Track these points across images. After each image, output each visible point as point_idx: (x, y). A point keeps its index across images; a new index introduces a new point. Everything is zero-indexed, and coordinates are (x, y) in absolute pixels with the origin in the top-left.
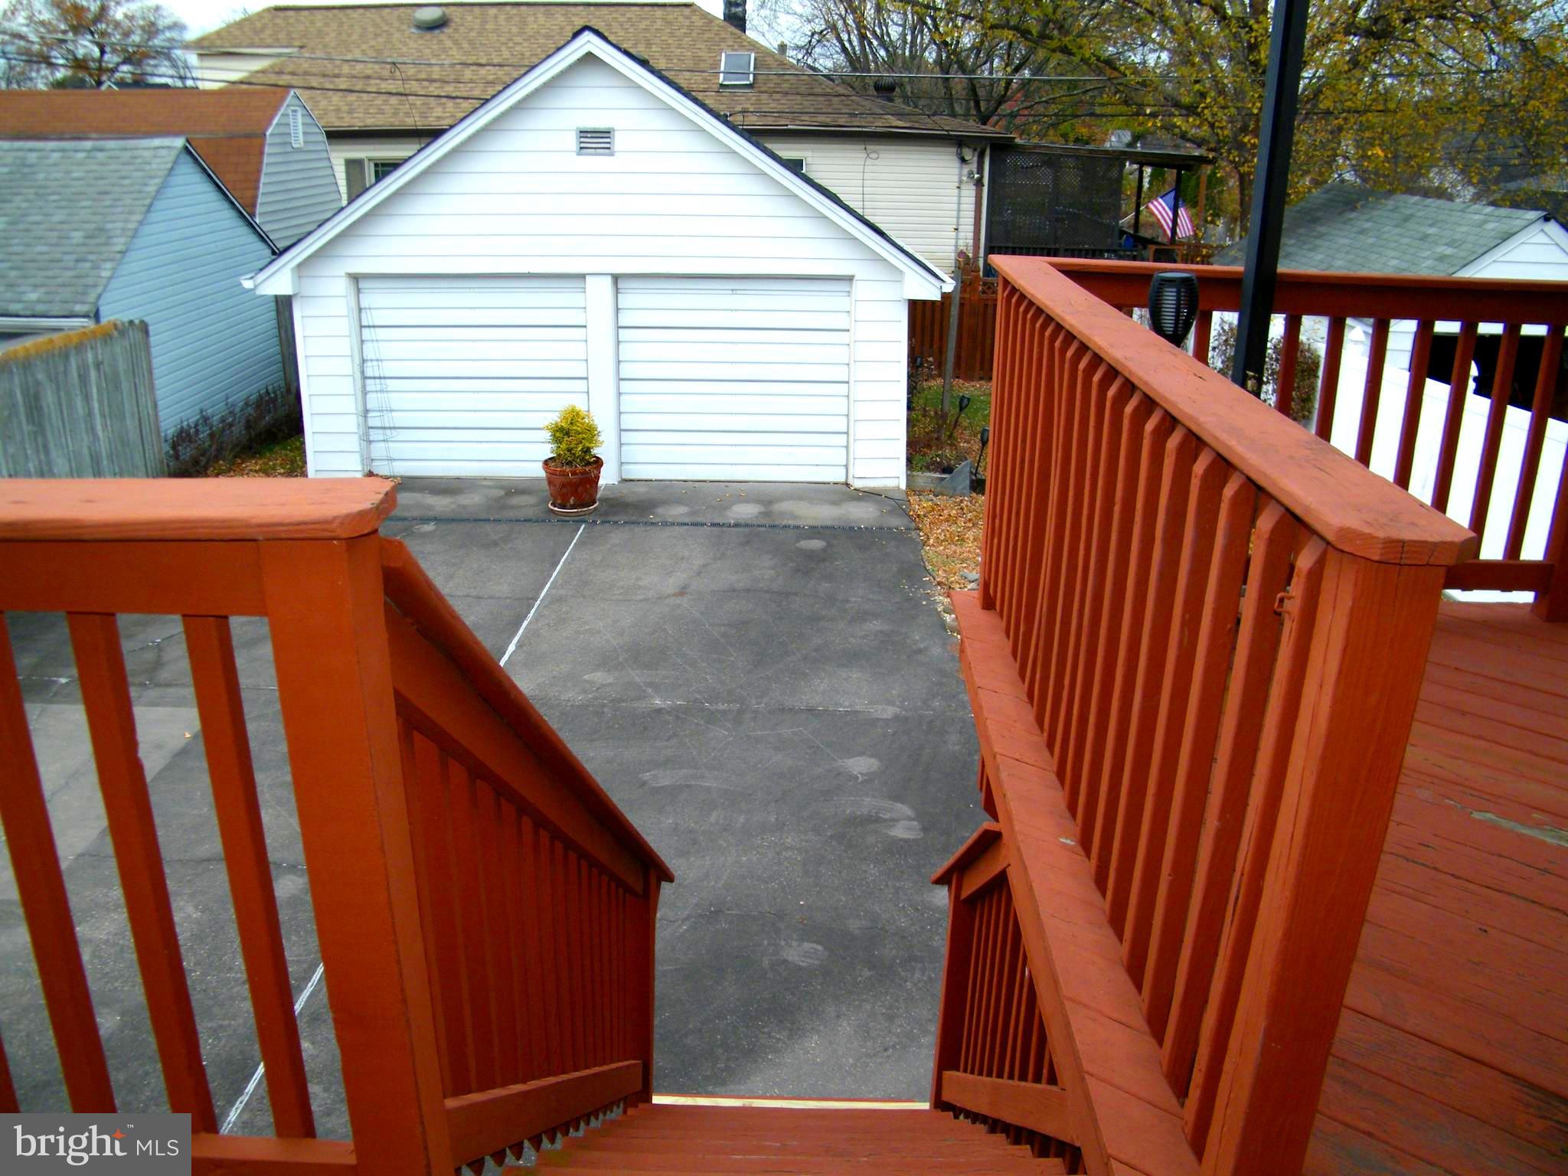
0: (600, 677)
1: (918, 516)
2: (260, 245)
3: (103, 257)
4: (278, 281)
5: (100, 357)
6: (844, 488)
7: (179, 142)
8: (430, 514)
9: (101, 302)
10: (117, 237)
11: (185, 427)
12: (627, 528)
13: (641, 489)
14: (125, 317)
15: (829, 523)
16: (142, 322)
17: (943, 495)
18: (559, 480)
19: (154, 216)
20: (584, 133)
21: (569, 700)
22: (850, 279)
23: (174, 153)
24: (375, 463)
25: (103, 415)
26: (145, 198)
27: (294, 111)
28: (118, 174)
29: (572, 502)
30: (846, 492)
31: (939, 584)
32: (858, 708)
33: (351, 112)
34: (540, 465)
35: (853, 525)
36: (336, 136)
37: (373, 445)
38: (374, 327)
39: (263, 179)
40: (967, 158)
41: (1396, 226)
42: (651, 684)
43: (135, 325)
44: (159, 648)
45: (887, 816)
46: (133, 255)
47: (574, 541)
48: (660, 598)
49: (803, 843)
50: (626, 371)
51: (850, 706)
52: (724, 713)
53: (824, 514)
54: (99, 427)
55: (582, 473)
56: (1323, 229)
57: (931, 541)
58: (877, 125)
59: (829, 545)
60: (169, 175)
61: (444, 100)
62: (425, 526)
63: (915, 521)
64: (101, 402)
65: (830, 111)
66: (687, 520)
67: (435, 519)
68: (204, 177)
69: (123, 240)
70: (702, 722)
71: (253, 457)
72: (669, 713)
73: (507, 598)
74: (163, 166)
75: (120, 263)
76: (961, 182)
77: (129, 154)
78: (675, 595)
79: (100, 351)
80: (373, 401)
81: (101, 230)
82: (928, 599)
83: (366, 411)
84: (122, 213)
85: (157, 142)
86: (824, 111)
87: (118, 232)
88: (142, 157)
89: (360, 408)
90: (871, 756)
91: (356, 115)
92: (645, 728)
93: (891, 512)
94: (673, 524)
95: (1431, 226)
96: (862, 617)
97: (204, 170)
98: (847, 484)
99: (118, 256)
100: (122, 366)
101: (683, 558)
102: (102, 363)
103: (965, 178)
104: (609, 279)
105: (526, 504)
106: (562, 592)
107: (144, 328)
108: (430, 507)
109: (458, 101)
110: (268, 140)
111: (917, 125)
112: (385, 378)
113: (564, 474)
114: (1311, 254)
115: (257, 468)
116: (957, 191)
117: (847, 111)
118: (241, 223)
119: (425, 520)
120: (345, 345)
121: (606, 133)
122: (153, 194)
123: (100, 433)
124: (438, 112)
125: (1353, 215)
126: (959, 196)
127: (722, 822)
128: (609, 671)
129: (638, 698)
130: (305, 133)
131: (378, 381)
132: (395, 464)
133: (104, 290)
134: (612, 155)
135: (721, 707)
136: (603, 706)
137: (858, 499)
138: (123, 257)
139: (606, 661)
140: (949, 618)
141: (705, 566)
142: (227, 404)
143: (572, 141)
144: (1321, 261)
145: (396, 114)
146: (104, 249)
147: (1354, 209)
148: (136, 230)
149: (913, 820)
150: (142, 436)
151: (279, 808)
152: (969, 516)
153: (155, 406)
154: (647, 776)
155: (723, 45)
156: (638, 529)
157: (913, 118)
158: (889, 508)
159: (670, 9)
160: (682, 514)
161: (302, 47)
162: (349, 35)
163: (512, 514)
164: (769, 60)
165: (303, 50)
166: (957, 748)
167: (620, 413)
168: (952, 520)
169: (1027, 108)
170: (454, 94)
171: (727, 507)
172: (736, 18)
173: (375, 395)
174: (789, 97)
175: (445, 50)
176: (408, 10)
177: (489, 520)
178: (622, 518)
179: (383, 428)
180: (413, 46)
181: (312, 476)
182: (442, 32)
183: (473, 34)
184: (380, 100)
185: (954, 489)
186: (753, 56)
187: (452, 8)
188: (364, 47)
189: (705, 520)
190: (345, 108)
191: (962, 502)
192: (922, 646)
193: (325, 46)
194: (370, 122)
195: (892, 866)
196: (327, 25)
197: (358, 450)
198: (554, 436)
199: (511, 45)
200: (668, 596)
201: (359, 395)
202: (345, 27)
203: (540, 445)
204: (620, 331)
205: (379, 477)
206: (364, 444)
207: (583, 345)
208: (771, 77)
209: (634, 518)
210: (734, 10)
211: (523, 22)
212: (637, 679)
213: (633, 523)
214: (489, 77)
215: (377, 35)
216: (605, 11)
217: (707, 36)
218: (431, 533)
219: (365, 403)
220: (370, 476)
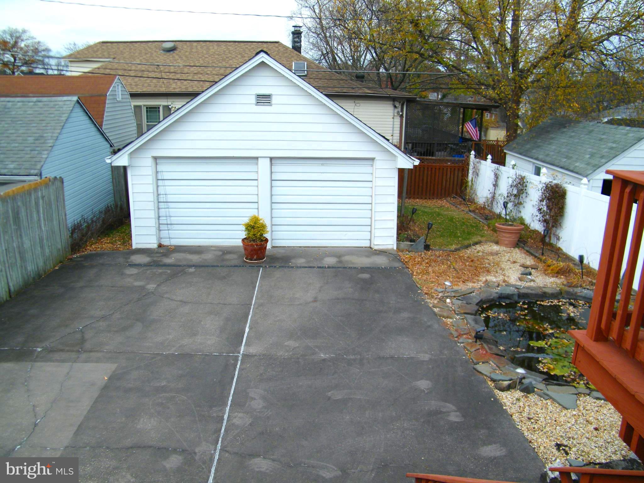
0: (292, 343)
1: (406, 262)
2: (106, 143)
3: (43, 149)
4: (121, 160)
5: (44, 194)
6: (370, 249)
7: (75, 98)
8: (191, 263)
9: (42, 169)
10: (49, 140)
11: (76, 223)
12: (281, 269)
13: (282, 251)
14: (52, 176)
15: (369, 266)
16: (60, 177)
17: (412, 252)
18: (249, 248)
19: (64, 131)
20: (259, 96)
21: (281, 356)
22: (373, 159)
23: (74, 103)
24: (162, 240)
25: (45, 220)
26: (61, 123)
27: (118, 85)
28: (48, 112)
29: (255, 258)
30: (371, 251)
31: (426, 294)
32: (412, 355)
33: (136, 85)
34: (241, 240)
35: (379, 266)
36: (134, 95)
37: (162, 232)
38: (164, 180)
39: (106, 114)
40: (397, 106)
41: (587, 135)
42: (317, 347)
43: (57, 179)
44: (82, 332)
45: (444, 410)
46: (55, 148)
47: (260, 276)
48: (306, 303)
49: (412, 426)
50: (275, 199)
51: (409, 355)
52: (355, 360)
53: (365, 261)
54: (43, 225)
55: (260, 245)
56: (552, 136)
57: (415, 273)
58: (359, 92)
59: (372, 276)
60: (71, 112)
61: (176, 81)
62: (190, 269)
63: (405, 264)
64: (44, 215)
65: (340, 86)
66: (306, 265)
67: (194, 266)
68: (85, 114)
69: (51, 141)
70: (346, 366)
71: (105, 236)
72: (329, 361)
73: (237, 304)
74: (68, 109)
75: (51, 151)
76: (394, 116)
77: (52, 103)
78: (313, 302)
79: (44, 191)
80: (163, 212)
81: (42, 137)
82: (424, 301)
83: (159, 217)
84: (51, 129)
85: (65, 98)
86: (337, 86)
87: (50, 138)
88: (58, 105)
89: (157, 216)
90: (427, 380)
91: (138, 87)
92: (321, 369)
93: (393, 260)
94: (301, 267)
95: (603, 135)
96: (398, 311)
97: (84, 110)
98: (371, 248)
99: (50, 148)
100: (52, 198)
101: (310, 284)
102: (44, 196)
103: (396, 114)
104: (268, 160)
105: (233, 259)
106: (261, 301)
107: (62, 180)
108: (191, 260)
109: (182, 81)
110: (108, 98)
111: (376, 92)
112: (168, 202)
113: (252, 245)
114: (549, 146)
115: (108, 241)
116: (392, 119)
117: (347, 86)
118: (98, 133)
119: (190, 266)
120: (151, 188)
121: (268, 96)
122: (65, 121)
123: (43, 228)
124: (174, 86)
125: (565, 130)
126: (394, 122)
127: (372, 417)
128: (295, 340)
129: (313, 354)
130: (122, 94)
131: (165, 203)
132: (172, 240)
133: (44, 164)
134: (271, 106)
135: (352, 357)
136: (298, 358)
137: (378, 254)
138: (52, 149)
139: (291, 335)
140: (436, 310)
141: (321, 287)
142: (92, 212)
143: (253, 100)
144: (555, 149)
145: (156, 86)
146: (43, 145)
147: (565, 127)
148: (57, 137)
149: (456, 411)
150: (60, 229)
151: (159, 417)
152: (426, 261)
153: (66, 215)
154: (329, 394)
155: (293, 59)
156: (286, 270)
157: (374, 89)
158: (392, 258)
159: (270, 44)
160: (303, 263)
161: (114, 58)
162: (134, 53)
163: (228, 263)
164: (313, 65)
165: (115, 60)
166: (463, 374)
167: (272, 218)
168: (420, 263)
169: (413, 85)
170: (180, 78)
171: (322, 259)
172: (297, 48)
173: (164, 210)
174: (322, 80)
175: (176, 60)
176: (159, 44)
177: (218, 266)
178: (278, 265)
179: (167, 224)
180: (162, 58)
181: (134, 246)
182: (174, 53)
183: (187, 54)
184: (148, 81)
185: (417, 249)
186: (306, 63)
187: (178, 43)
188: (141, 58)
189: (314, 266)
190: (134, 84)
191: (421, 255)
192: (429, 324)
193: (124, 58)
194: (145, 90)
195: (456, 436)
196: (124, 49)
197: (155, 234)
198: (247, 228)
199: (204, 58)
200: (310, 302)
201: (156, 210)
202: (132, 50)
203: (240, 232)
204: (273, 182)
205: (164, 246)
206: (158, 231)
207: (256, 188)
208: (314, 72)
209: (283, 265)
210: (296, 44)
211: (208, 49)
212: (310, 345)
213: (283, 267)
214: (195, 72)
215: (146, 54)
216: (242, 44)
217: (286, 55)
218: (194, 272)
219: (159, 214)
220: (160, 246)
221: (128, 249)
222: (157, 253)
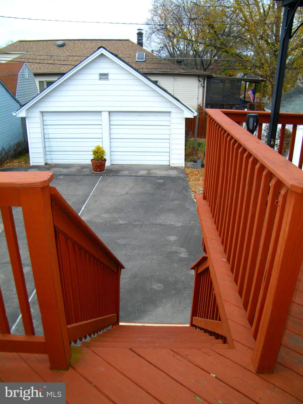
0: (106, 216)
1: (188, 174)
2: (17, 104)
4: (22, 113)
6: (169, 166)
13: (116, 167)
15: (165, 176)
17: (194, 168)
18: (95, 164)
20: (101, 74)
21: (98, 222)
22: (170, 112)
24: (48, 160)
27: (26, 68)
29: (98, 170)
30: (169, 168)
31: (193, 191)
32: (172, 223)
34: (90, 160)
35: (171, 176)
36: (36, 75)
37: (47, 156)
38: (47, 125)
39: (18, 86)
40: (200, 80)
42: (119, 217)
45: (179, 251)
47: (99, 180)
48: (121, 195)
49: (158, 258)
50: (112, 136)
51: (170, 223)
52: (138, 225)
53: (163, 173)
55: (101, 163)
56: (293, 99)
57: (191, 180)
58: (177, 72)
59: (165, 181)
61: (64, 65)
63: (187, 175)
65: (165, 68)
66: (128, 175)
67: (63, 175)
68: (2, 86)
70: (132, 227)
71: (16, 159)
72: (123, 225)
73: (82, 195)
76: (199, 86)
78: (125, 194)
80: (47, 144)
82: (190, 195)
83: (45, 147)
86: (163, 68)
90: (176, 236)
91: (41, 69)
92: (117, 229)
93: (181, 173)
94: (124, 176)
96: (174, 200)
97: (2, 84)
101: (127, 185)
104: (108, 113)
105: (87, 171)
106: (96, 194)
108: (62, 172)
109: (68, 65)
110: (19, 76)
111: (187, 72)
112: (50, 138)
113: (96, 163)
114: (290, 106)
117: (169, 68)
118: (12, 98)
119: (61, 175)
120: (39, 130)
121: (107, 75)
124: (63, 68)
125: (301, 95)
126: (199, 90)
127: (137, 253)
128: (108, 214)
129: (116, 221)
130: (28, 74)
131: (48, 139)
132: (53, 160)
134: (108, 80)
135: (137, 223)
136: (107, 223)
137: (172, 169)
139: (106, 212)
140: (195, 200)
141: (133, 187)
142: (9, 145)
143: (98, 77)
144: (292, 108)
145: (52, 69)
149: (186, 252)
151: (24, 250)
152: (201, 174)
154: (118, 241)
155: (137, 51)
156: (115, 177)
157: (186, 70)
158: (180, 172)
159: (123, 41)
160: (127, 173)
161: (27, 51)
162: (39, 48)
163: (83, 173)
164: (149, 54)
165: (27, 52)
166: (197, 234)
167: (111, 147)
168: (196, 175)
169: (216, 67)
170: (67, 64)
171: (138, 171)
172: (140, 43)
173: (47, 143)
174: (154, 64)
175: (64, 52)
176: (55, 42)
177: (77, 175)
178: (111, 174)
179: (50, 151)
180: (56, 51)
181: (31, 164)
182: (64, 47)
183: (72, 48)
184: (48, 65)
185: (197, 167)
186: (145, 53)
187: (66, 41)
188: (43, 51)
189: (133, 175)
190: (39, 68)
191: (199, 170)
192: (188, 207)
193: (33, 51)
194: (45, 71)
195: (180, 264)
196: (33, 45)
197: (43, 157)
198: (94, 153)
199: (82, 51)
200: (123, 194)
201: (43, 143)
202: (38, 46)
203: (90, 156)
204: (111, 126)
205: (49, 164)
206: (45, 155)
207: (101, 130)
208: (150, 59)
209: (114, 174)
210: (140, 41)
211: (85, 45)
212: (115, 216)
213: (114, 176)
214: (76, 59)
215: (46, 48)
216: (106, 41)
217: (133, 48)
218: (62, 178)
219: (45, 145)
220: (46, 164)
221: (28, 166)
222: (44, 168)
